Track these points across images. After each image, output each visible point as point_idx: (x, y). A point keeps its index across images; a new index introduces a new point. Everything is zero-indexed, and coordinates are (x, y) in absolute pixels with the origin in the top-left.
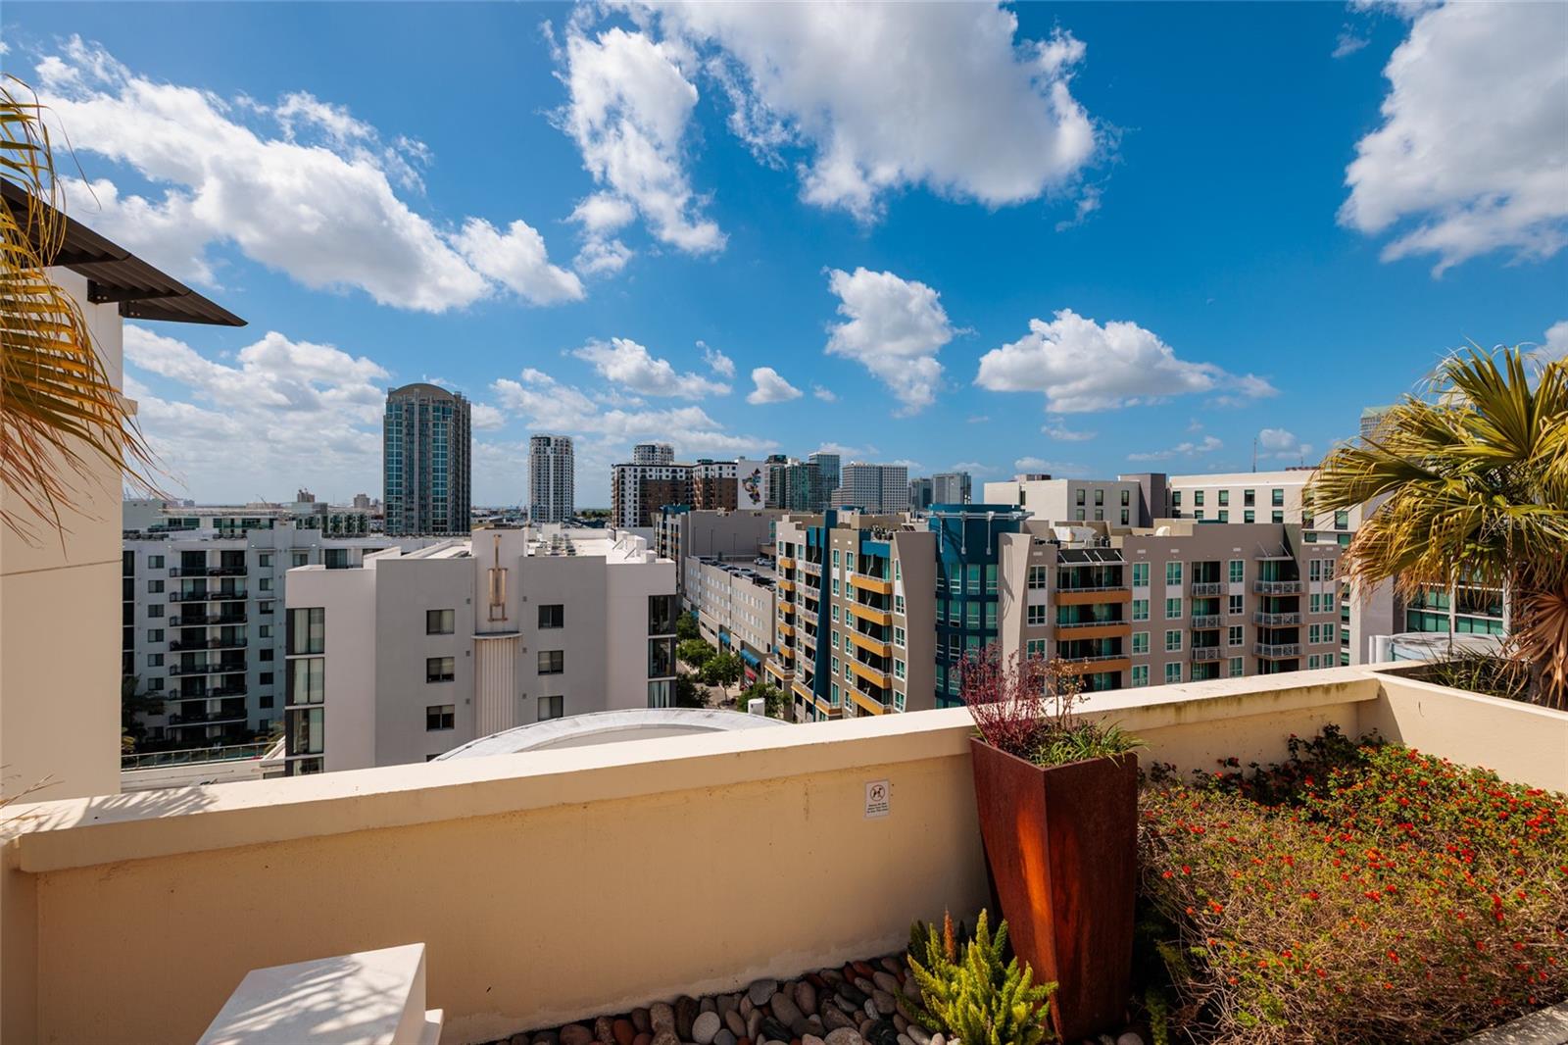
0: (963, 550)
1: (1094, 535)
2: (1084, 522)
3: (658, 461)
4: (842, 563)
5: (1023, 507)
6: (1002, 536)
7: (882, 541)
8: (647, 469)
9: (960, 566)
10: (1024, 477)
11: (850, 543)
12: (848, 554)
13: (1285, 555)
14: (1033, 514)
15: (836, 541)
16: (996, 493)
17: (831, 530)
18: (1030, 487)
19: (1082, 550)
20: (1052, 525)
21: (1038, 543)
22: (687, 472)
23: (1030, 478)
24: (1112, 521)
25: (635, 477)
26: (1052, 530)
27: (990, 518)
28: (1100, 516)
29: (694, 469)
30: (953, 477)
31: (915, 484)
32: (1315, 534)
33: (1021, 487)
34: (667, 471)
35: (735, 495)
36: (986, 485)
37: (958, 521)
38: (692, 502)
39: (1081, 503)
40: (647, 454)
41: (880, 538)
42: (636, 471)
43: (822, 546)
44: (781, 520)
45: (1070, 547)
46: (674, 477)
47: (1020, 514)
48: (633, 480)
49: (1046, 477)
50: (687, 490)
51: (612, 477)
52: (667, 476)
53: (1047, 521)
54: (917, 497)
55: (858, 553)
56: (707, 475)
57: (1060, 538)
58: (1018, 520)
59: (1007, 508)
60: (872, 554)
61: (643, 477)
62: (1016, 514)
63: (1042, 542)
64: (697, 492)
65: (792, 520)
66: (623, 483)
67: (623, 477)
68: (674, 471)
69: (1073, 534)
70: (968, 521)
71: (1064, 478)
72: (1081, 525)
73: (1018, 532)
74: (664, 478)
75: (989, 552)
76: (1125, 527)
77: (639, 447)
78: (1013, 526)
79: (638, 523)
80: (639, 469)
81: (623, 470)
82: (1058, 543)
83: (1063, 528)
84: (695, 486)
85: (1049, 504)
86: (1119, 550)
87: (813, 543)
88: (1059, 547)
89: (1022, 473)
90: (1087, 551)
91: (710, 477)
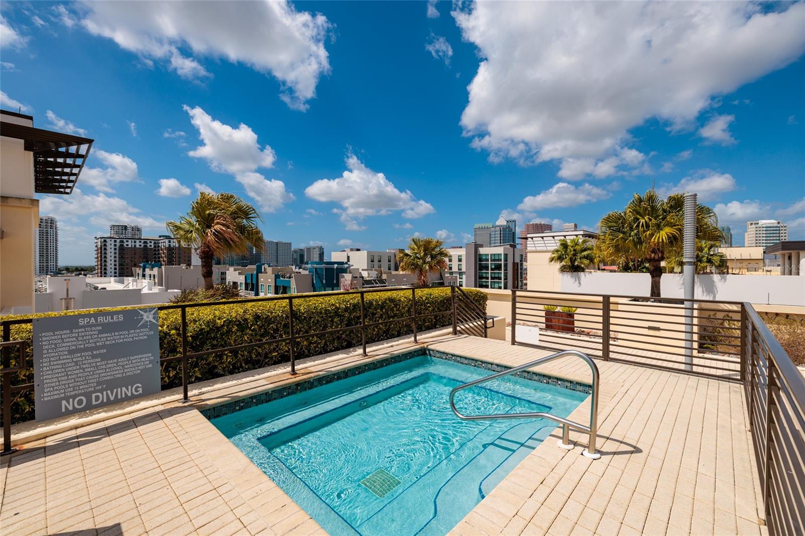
0: (324, 281)
1: (376, 274)
2: (373, 269)
3: (130, 236)
4: (266, 290)
5: (348, 263)
6: (340, 275)
7: (285, 279)
8: (125, 240)
9: (323, 288)
10: (349, 250)
11: (270, 280)
12: (269, 286)
13: (440, 280)
14: (352, 266)
15: (262, 280)
16: (337, 257)
17: (259, 274)
18: (351, 254)
19: (371, 280)
20: (360, 271)
21: (354, 278)
22: (155, 243)
23: (352, 250)
24: (384, 268)
25: (115, 245)
26: (360, 273)
27: (335, 267)
28: (380, 267)
29: (160, 241)
30: (315, 249)
31: (295, 252)
32: (452, 272)
33: (347, 254)
34: (140, 242)
35: (190, 257)
36: (332, 253)
37: (322, 269)
38: (159, 261)
39: (372, 261)
40: (120, 231)
41: (284, 278)
42: (115, 241)
43: (254, 282)
44: (229, 270)
45: (367, 279)
46: (145, 246)
47: (348, 265)
48: (113, 247)
49: (358, 250)
50: (155, 254)
51: (95, 245)
52: (140, 246)
53: (358, 269)
54: (297, 258)
55: (274, 285)
56: (170, 245)
57: (363, 276)
58: (347, 268)
59: (342, 263)
60: (282, 285)
61: (121, 246)
62: (346, 266)
63: (356, 277)
64: (163, 255)
65: (235, 270)
66: (105, 249)
67: (105, 245)
68: (145, 243)
69: (369, 274)
70: (326, 269)
71: (365, 250)
72: (372, 270)
73: (347, 273)
74: (138, 246)
75: (335, 282)
76: (389, 271)
77: (114, 226)
78: (345, 271)
79: (117, 275)
80: (118, 241)
81: (105, 241)
82: (363, 277)
83: (365, 272)
84: (161, 252)
85: (359, 262)
86: (385, 280)
87: (249, 281)
88: (363, 279)
89: (348, 248)
90: (374, 280)
91: (172, 246)
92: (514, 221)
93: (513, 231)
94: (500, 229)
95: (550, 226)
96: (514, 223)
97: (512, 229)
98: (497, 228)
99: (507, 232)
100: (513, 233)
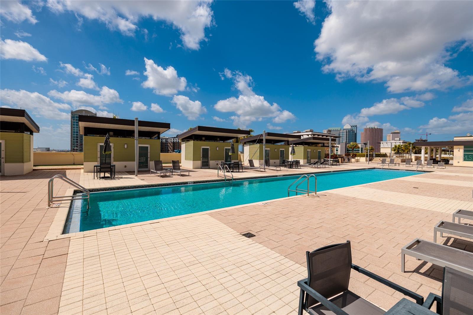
22: (166, 140)
46: (162, 142)
50: (166, 145)
64: (170, 146)
84: (168, 144)
91: (175, 141)
92: (356, 126)
93: (355, 132)
94: (347, 131)
95: (382, 129)
96: (356, 127)
97: (354, 131)
98: (345, 130)
99: (351, 133)
100: (355, 133)
